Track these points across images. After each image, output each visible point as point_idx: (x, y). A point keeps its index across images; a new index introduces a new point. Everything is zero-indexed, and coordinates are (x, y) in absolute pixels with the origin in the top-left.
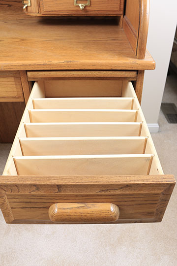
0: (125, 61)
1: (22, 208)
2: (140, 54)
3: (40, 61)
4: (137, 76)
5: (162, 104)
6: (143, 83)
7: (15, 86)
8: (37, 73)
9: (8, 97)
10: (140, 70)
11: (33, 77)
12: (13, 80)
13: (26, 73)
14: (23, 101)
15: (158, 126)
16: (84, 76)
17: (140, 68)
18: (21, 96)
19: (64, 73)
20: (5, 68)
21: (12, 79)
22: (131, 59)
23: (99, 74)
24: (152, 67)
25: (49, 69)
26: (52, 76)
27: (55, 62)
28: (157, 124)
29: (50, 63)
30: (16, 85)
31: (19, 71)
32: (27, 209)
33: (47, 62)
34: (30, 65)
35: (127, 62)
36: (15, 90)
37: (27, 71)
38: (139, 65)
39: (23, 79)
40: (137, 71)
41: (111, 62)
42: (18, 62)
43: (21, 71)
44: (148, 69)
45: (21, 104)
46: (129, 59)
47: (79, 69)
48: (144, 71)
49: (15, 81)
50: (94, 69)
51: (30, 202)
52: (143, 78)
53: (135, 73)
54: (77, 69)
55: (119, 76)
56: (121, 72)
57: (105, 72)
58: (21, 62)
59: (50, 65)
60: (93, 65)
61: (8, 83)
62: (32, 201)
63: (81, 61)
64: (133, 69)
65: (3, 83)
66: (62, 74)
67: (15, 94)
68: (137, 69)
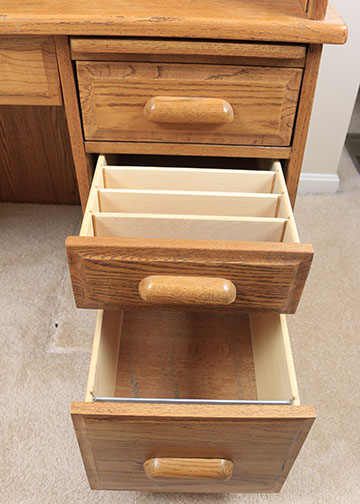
0: (283, 23)
1: (110, 106)
2: (316, 7)
3: (100, 17)
4: (306, 58)
5: (348, 136)
6: (317, 73)
7: (43, 70)
8: (91, 41)
9: (29, 95)
10: (314, 44)
11: (82, 50)
12: (41, 58)
13: (69, 42)
14: (59, 104)
15: (338, 180)
16: (193, 53)
17: (313, 39)
18: (56, 93)
19: (151, 44)
20: (23, 27)
21: (38, 55)
22: (295, 19)
23: (225, 48)
24: (339, 38)
25: (118, 34)
26: (125, 51)
27: (131, 19)
28: (337, 176)
29: (120, 20)
30: (46, 68)
31: (52, 36)
32: (116, 107)
33: (114, 19)
34: (77, 23)
35: (287, 24)
36: (44, 78)
37: (70, 37)
38: (313, 31)
39: (62, 57)
40: (307, 46)
41: (252, 22)
42: (52, 16)
43: (58, 36)
44: (330, 43)
45: (54, 110)
46: (290, 18)
47: (182, 36)
48: (322, 45)
49: (44, 61)
50: (216, 36)
51: (122, 95)
52: (318, 63)
53: (301, 51)
54: (177, 35)
55: (268, 56)
56: (272, 46)
57: (237, 45)
58: (58, 17)
59: (120, 25)
60: (213, 29)
61: (30, 63)
62: (125, 91)
63: (187, 19)
64: (299, 40)
65: (19, 62)
66: (146, 46)
67: (43, 89)
68: (307, 41)
